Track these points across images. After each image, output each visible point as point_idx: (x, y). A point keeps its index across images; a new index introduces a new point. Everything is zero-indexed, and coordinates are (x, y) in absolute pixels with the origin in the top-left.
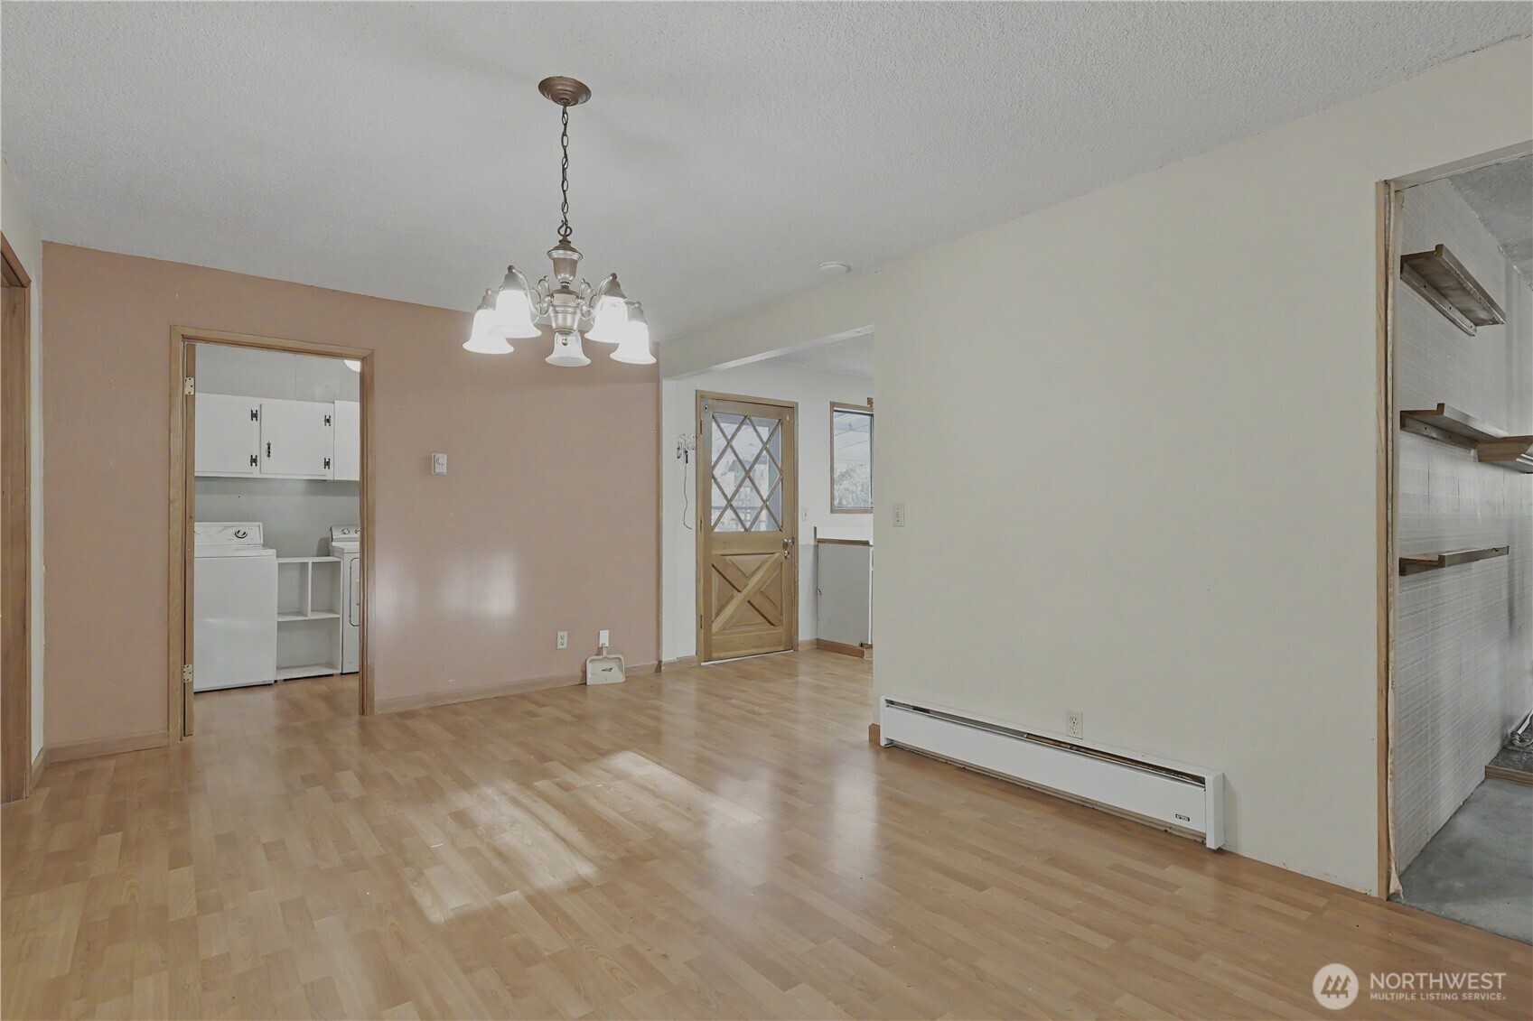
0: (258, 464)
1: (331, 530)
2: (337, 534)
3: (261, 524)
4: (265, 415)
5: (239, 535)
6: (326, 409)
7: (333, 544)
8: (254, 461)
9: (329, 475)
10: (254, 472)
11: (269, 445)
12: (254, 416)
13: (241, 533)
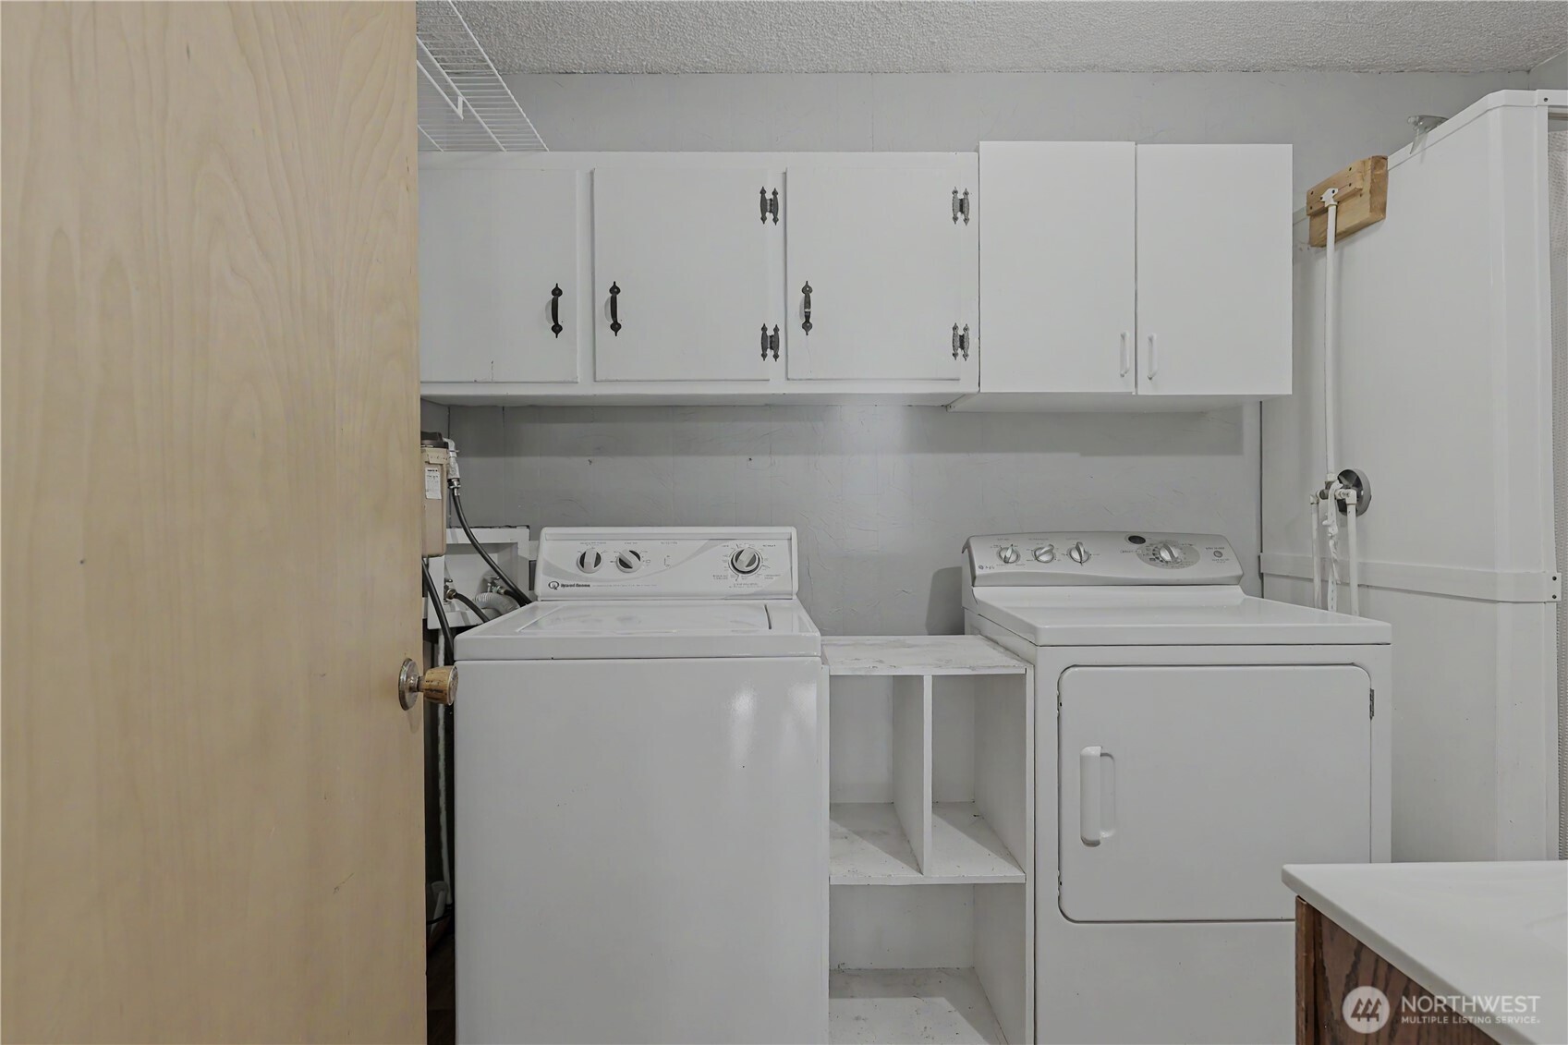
0: (781, 352)
1: (967, 547)
2: (985, 561)
3: (793, 531)
4: (793, 206)
5: (742, 565)
6: (949, 170)
7: (979, 592)
8: (770, 343)
9: (962, 379)
10: (773, 380)
11: (807, 290)
12: (769, 206)
13: (745, 558)
